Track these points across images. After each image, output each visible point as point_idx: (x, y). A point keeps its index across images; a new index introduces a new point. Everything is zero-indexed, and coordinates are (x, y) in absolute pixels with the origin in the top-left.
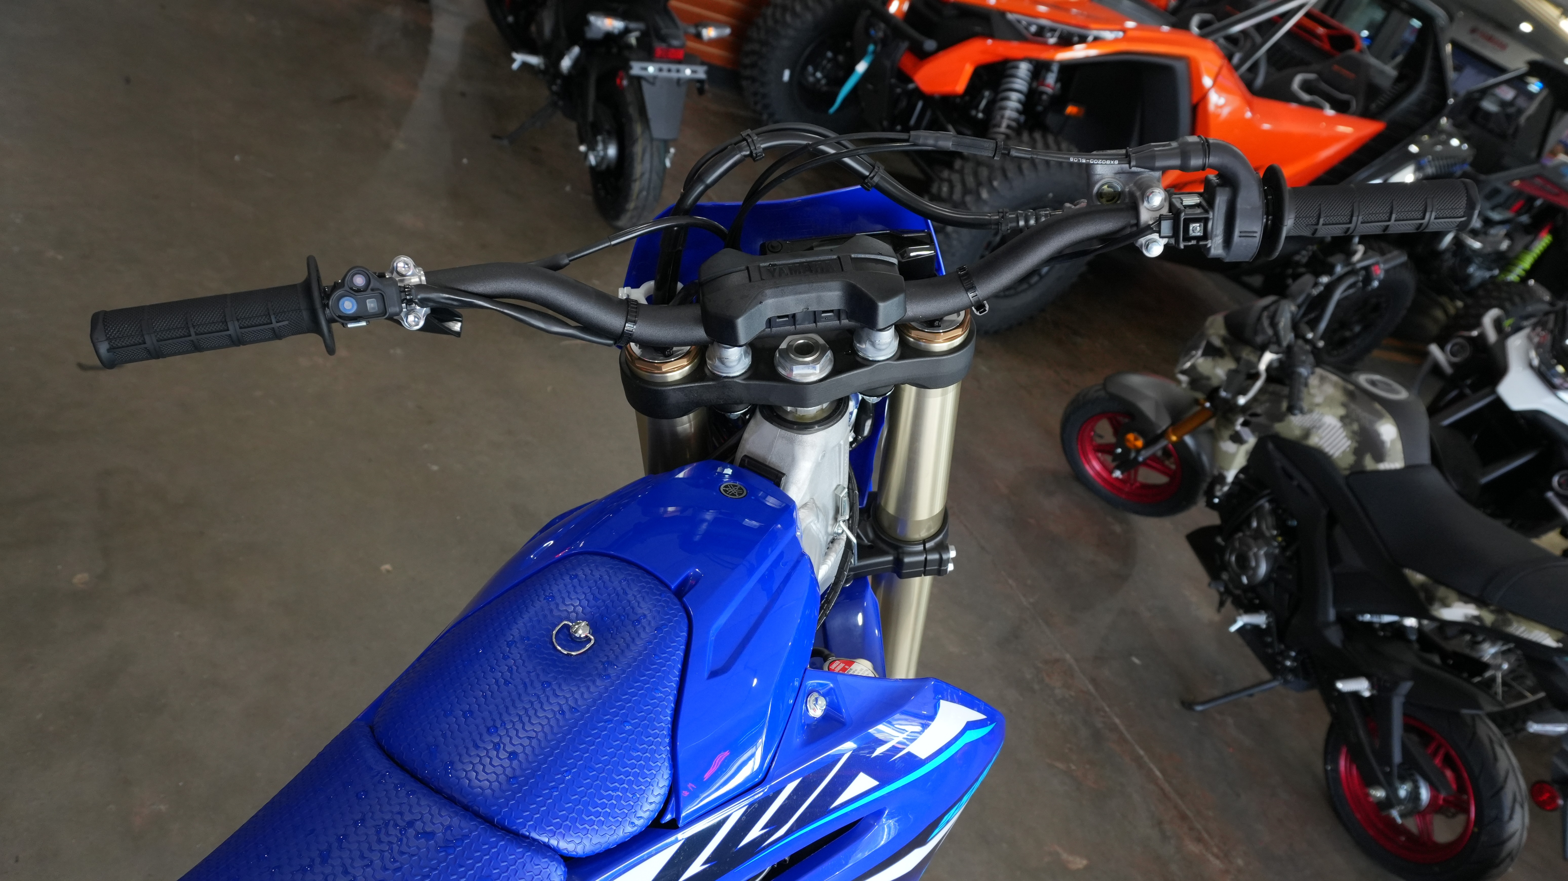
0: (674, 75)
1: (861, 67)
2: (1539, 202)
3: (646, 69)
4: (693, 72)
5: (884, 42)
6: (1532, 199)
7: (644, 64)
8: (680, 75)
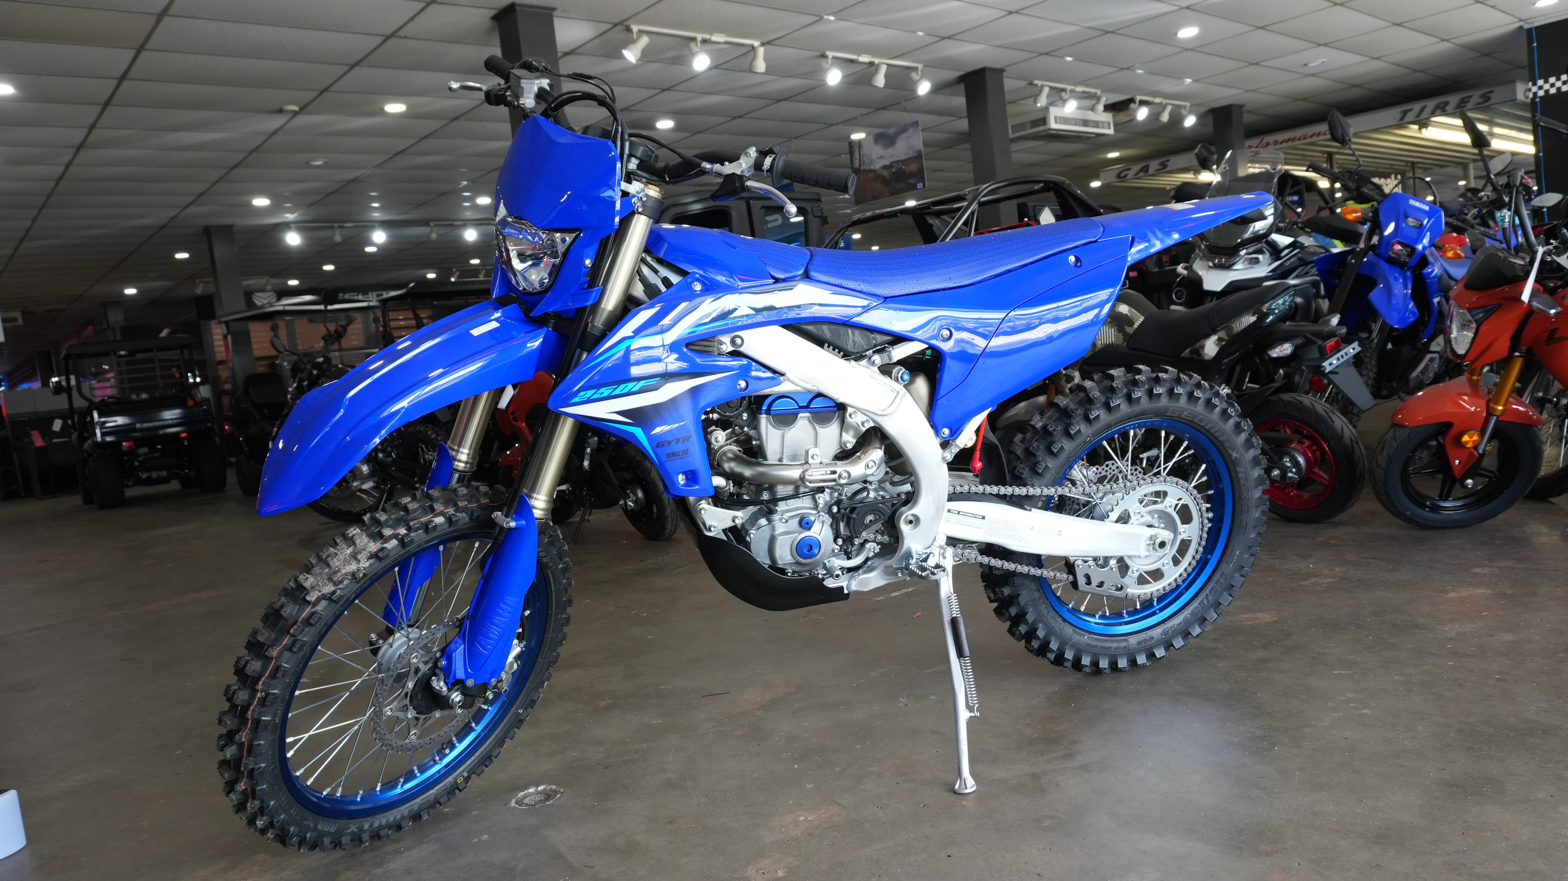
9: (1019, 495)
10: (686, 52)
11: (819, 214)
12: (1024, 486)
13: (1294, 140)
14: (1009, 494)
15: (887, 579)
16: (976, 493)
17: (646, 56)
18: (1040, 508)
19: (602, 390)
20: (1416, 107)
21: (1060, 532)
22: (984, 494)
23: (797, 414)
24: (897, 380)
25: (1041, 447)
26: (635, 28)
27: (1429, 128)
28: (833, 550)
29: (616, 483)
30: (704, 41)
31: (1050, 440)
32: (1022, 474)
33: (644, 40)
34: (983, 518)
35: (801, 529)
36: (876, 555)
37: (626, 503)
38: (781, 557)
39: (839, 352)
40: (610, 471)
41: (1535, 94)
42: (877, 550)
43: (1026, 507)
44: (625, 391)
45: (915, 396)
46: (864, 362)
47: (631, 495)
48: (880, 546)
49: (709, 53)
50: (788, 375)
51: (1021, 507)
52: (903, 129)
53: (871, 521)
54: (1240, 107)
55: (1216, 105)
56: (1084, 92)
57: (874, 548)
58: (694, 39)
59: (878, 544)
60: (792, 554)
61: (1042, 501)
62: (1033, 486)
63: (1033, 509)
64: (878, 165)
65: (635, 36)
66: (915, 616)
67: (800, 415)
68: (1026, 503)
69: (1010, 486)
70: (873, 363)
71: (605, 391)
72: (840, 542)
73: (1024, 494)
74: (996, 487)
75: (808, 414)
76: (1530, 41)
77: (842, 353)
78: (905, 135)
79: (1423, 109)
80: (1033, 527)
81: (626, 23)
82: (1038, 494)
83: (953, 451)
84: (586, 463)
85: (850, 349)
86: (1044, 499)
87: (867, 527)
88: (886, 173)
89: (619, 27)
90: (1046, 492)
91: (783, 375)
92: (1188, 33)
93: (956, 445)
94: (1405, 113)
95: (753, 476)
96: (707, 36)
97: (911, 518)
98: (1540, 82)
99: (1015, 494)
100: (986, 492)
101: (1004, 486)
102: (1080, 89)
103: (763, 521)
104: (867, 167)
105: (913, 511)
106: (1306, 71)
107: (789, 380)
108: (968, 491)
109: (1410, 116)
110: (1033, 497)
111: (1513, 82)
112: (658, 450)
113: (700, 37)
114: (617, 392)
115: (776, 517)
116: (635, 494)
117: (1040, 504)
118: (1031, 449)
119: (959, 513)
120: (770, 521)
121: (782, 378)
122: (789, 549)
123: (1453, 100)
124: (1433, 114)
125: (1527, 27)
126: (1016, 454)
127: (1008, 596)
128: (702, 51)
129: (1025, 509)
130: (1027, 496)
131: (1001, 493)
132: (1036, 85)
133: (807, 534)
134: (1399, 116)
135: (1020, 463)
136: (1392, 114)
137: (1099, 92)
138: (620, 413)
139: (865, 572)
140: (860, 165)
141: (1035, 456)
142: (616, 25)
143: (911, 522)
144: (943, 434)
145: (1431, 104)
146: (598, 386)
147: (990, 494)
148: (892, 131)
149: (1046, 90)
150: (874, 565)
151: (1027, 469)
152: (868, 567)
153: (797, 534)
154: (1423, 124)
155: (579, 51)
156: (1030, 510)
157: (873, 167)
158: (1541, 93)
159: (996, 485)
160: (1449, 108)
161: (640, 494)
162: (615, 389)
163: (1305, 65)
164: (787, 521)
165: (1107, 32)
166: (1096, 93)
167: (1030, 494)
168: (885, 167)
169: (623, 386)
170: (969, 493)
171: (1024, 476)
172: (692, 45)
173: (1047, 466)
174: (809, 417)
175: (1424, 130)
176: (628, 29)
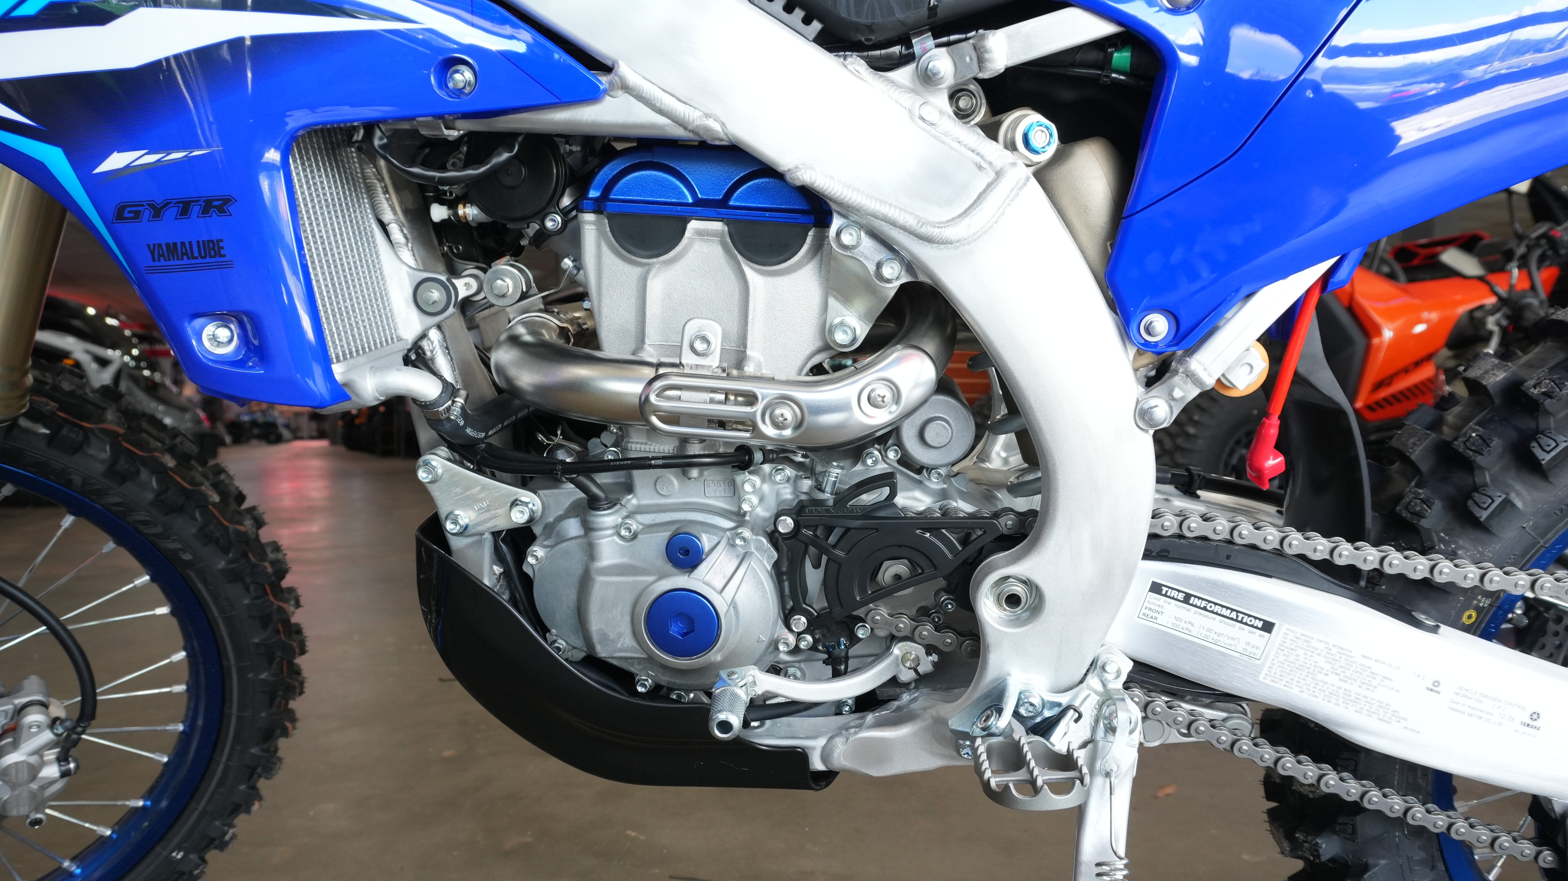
9: (1401, 577)
12: (1424, 552)
14: (1366, 567)
15: (944, 756)
16: (1254, 547)
18: (1467, 629)
21: (1535, 716)
22: (1279, 553)
23: (684, 222)
24: (1011, 146)
25: (1496, 443)
28: (774, 644)
31: (1527, 424)
32: (1420, 515)
34: (1268, 627)
35: (669, 567)
36: (922, 680)
38: (604, 637)
39: (807, 21)
42: (927, 664)
43: (1422, 617)
45: (1066, 201)
46: (904, 74)
48: (934, 658)
50: (624, 69)
51: (1406, 615)
53: (897, 577)
57: (917, 660)
59: (930, 649)
60: (635, 634)
61: (1479, 610)
62: (1452, 556)
63: (1444, 629)
66: (1160, 794)
67: (693, 225)
68: (1424, 605)
69: (1376, 544)
70: (927, 79)
72: (800, 622)
73: (1418, 576)
74: (1324, 541)
75: (717, 226)
77: (816, 26)
80: (1436, 683)
82: (1467, 584)
83: (1177, 394)
85: (843, 14)
86: (1485, 602)
87: (883, 593)
90: (1497, 580)
91: (607, 69)
93: (1191, 377)
95: (542, 390)
97: (1019, 589)
99: (1387, 570)
100: (1287, 550)
101: (1351, 539)
103: (572, 526)
105: (1021, 569)
107: (626, 88)
108: (1226, 535)
110: (1447, 590)
112: (124, 228)
115: (608, 519)
117: (1470, 616)
118: (1459, 445)
119: (1187, 599)
120: (588, 528)
121: (604, 80)
122: (627, 619)
126: (1405, 459)
127: (1332, 860)
129: (1417, 624)
130: (1426, 583)
131: (1340, 561)
133: (680, 581)
135: (1419, 485)
139: (880, 724)
141: (1468, 466)
143: (1013, 600)
144: (1148, 331)
147: (1302, 557)
150: (914, 706)
151: (1438, 504)
152: (899, 709)
153: (651, 579)
156: (1434, 630)
159: (1326, 535)
164: (633, 537)
167: (1439, 579)
170: (1230, 542)
171: (1424, 523)
173: (1507, 503)
174: (720, 235)
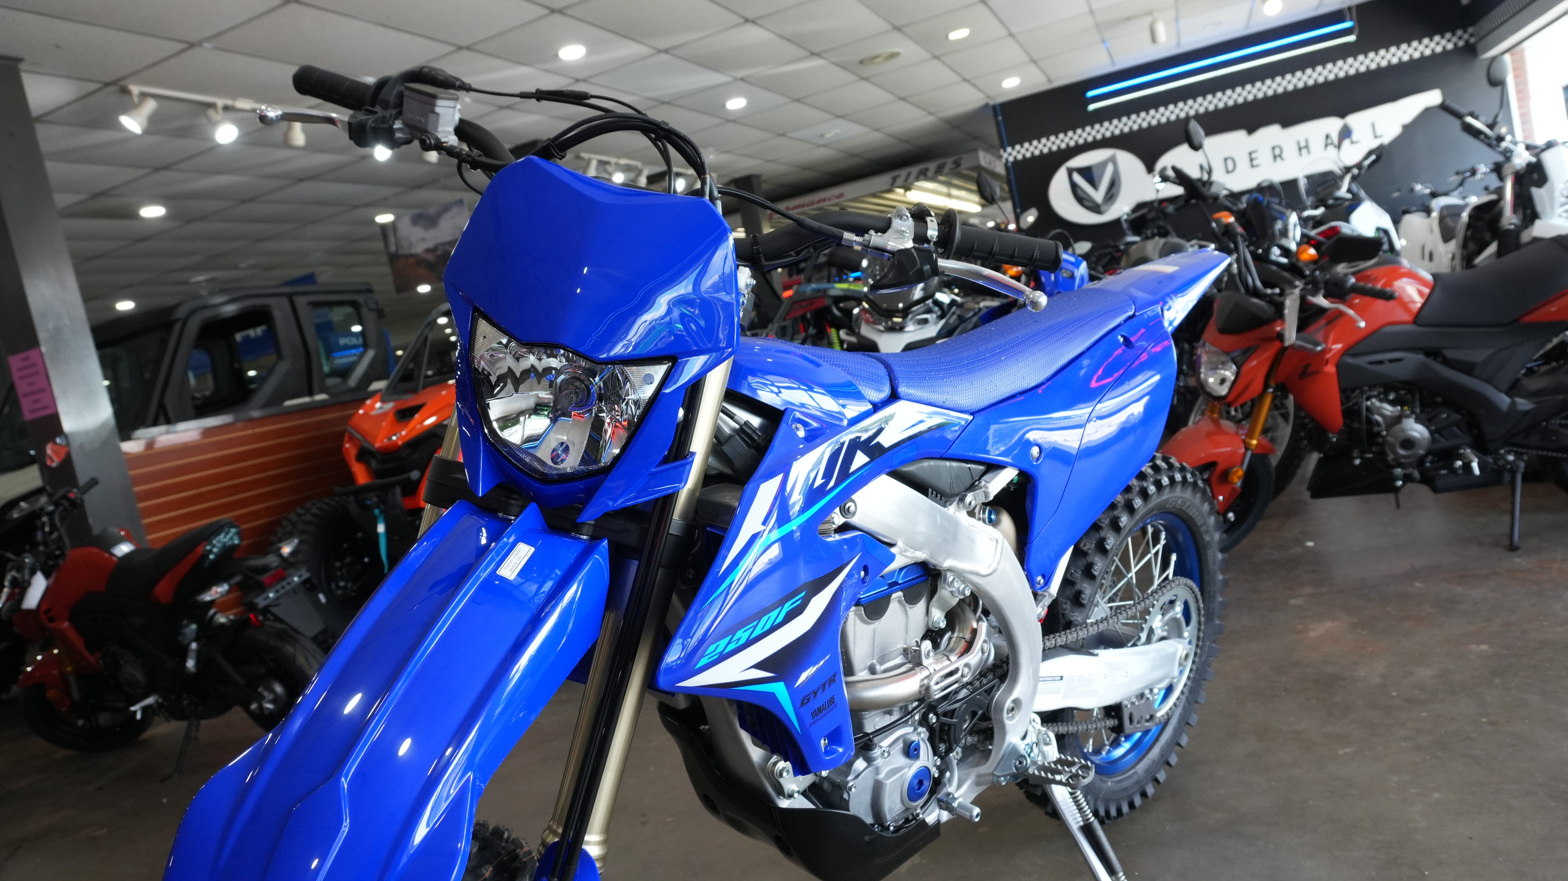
0: (288, 588)
1: (381, 528)
2: (809, 316)
3: (268, 597)
4: (300, 576)
5: (382, 501)
6: (804, 317)
7: (264, 596)
8: (292, 585)
10: (203, 120)
11: (373, 306)
13: (803, 206)
17: (154, 124)
19: (739, 634)
20: (903, 173)
23: (890, 597)
26: (135, 90)
27: (913, 191)
29: (241, 681)
30: (226, 108)
33: (150, 106)
34: (1062, 678)
35: (909, 761)
37: (261, 707)
39: (941, 499)
40: (229, 668)
41: (1007, 160)
44: (768, 627)
47: (266, 694)
49: (236, 122)
52: (446, 209)
54: (758, 177)
55: (737, 175)
56: (627, 165)
58: (212, 106)
60: (903, 804)
64: (419, 249)
65: (136, 99)
67: (893, 597)
71: (743, 635)
72: (937, 761)
75: (900, 594)
76: (996, 115)
78: (448, 215)
79: (909, 175)
81: (122, 83)
83: (1046, 603)
84: (190, 664)
88: (430, 257)
89: (112, 88)
91: (893, 546)
92: (736, 104)
93: (1048, 595)
94: (894, 179)
96: (229, 102)
98: (1009, 149)
102: (623, 162)
103: (860, 764)
104: (406, 251)
105: (1015, 695)
106: (821, 141)
109: (899, 181)
111: (975, 150)
112: (802, 709)
113: (220, 102)
114: (758, 632)
115: (876, 752)
116: (272, 691)
120: (869, 760)
122: (899, 795)
123: (932, 166)
124: (917, 179)
125: (992, 103)
128: (225, 119)
132: (582, 159)
133: (917, 764)
134: (890, 182)
136: (882, 181)
137: (639, 164)
138: (759, 666)
140: (397, 249)
142: (107, 85)
143: (1012, 710)
144: (1036, 581)
145: (915, 170)
146: (731, 631)
148: (432, 211)
149: (594, 164)
153: (907, 770)
154: (907, 188)
155: (48, 118)
157: (413, 251)
158: (1011, 159)
160: (930, 173)
161: (279, 689)
162: (755, 627)
163: (822, 136)
164: (889, 754)
165: (663, 103)
166: (636, 166)
168: (428, 251)
169: (764, 619)
172: (211, 112)
174: (900, 597)
175: (908, 193)
176: (125, 91)
